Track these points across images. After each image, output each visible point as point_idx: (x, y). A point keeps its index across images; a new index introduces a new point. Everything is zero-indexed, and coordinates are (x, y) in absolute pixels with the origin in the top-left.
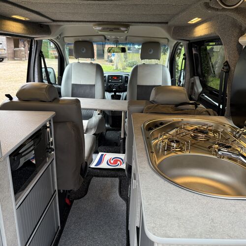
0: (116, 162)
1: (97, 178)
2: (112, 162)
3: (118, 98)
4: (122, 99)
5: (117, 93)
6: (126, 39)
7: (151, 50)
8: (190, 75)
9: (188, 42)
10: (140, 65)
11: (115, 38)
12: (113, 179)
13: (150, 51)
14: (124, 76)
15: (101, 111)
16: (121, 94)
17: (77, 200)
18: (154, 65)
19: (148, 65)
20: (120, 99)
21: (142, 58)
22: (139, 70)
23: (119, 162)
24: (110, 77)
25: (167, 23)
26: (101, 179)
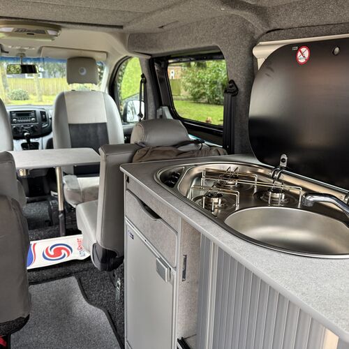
0: (58, 252)
1: (36, 286)
2: (52, 253)
3: (35, 146)
4: (42, 149)
5: (32, 140)
6: (40, 51)
7: (83, 69)
8: (155, 105)
9: (149, 57)
10: (68, 93)
11: (20, 50)
12: (66, 279)
13: (82, 71)
14: (38, 111)
15: (27, 170)
16: (39, 140)
17: (16, 333)
18: (89, 92)
19: (79, 93)
20: (38, 149)
21: (70, 81)
22: (68, 101)
23: (63, 252)
24: (14, 115)
25: (121, 27)
26: (44, 285)
